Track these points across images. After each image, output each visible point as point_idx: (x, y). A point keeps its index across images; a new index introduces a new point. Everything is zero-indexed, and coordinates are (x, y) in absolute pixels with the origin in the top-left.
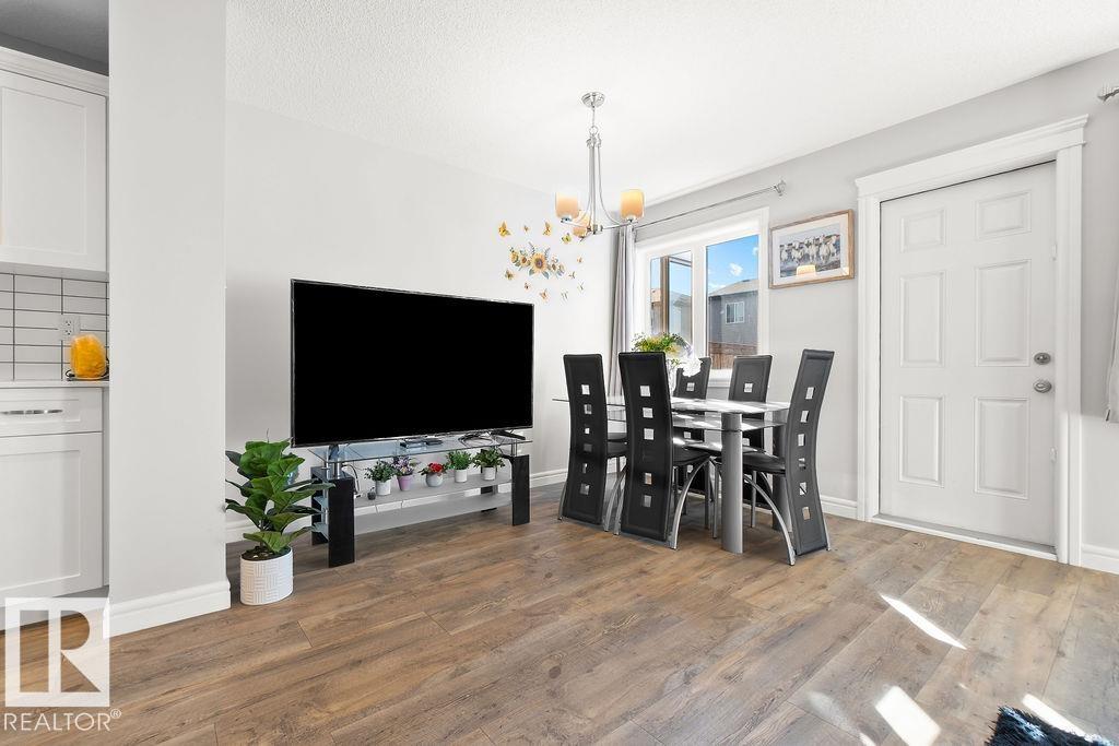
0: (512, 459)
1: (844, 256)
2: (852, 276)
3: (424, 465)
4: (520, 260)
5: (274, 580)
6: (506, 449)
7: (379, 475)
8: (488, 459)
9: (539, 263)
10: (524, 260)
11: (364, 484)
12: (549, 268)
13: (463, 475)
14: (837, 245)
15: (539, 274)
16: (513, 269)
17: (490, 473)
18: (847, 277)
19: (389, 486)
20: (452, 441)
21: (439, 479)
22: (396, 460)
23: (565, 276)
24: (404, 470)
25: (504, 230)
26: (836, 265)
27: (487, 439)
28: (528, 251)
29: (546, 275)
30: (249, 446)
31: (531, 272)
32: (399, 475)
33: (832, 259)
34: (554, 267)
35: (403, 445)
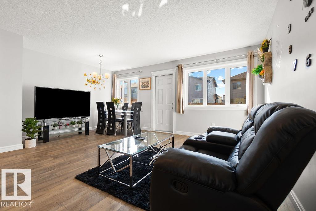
0: (85, 122)
1: (150, 85)
2: (151, 89)
3: (65, 124)
4: (89, 81)
5: (33, 143)
6: (84, 120)
7: (55, 126)
8: (80, 123)
9: (94, 82)
10: (90, 81)
11: (51, 128)
12: (96, 83)
13: (74, 126)
14: (149, 83)
15: (94, 84)
16: (87, 83)
17: (80, 126)
18: (150, 89)
19: (56, 128)
20: (71, 119)
21: (68, 127)
22: (58, 123)
23: (100, 85)
24: (60, 125)
25: (85, 75)
26: (149, 87)
27: (80, 119)
28: (91, 79)
29: (95, 84)
30: (26, 119)
31: (92, 84)
32: (59, 126)
33: (148, 86)
34: (97, 83)
35: (60, 120)
